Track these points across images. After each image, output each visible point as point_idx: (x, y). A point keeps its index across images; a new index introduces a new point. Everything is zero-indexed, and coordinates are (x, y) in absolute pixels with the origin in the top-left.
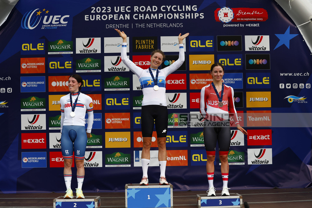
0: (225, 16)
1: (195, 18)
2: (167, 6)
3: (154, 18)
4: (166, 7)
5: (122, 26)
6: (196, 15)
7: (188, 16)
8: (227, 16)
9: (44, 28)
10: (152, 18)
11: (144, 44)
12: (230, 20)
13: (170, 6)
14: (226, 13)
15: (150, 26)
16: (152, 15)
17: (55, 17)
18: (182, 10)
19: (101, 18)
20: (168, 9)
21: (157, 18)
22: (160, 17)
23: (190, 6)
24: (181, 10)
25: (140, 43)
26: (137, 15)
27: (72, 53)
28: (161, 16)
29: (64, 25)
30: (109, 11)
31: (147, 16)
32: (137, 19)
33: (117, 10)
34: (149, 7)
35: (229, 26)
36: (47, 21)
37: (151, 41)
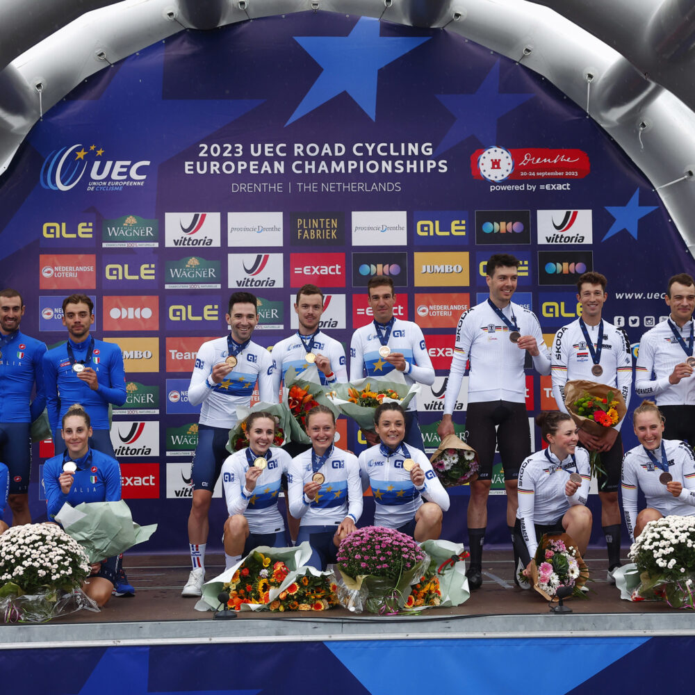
0: (493, 168)
1: (429, 171)
2: (367, 145)
3: (338, 170)
4: (364, 145)
5: (267, 186)
6: (431, 165)
7: (412, 166)
8: (499, 168)
9: (92, 189)
10: (333, 171)
11: (315, 229)
12: (505, 176)
13: (373, 145)
14: (496, 160)
15: (329, 188)
16: (334, 164)
17: (119, 163)
18: (400, 153)
19: (220, 169)
20: (368, 151)
21: (343, 171)
22: (350, 168)
23: (417, 145)
24: (397, 154)
25: (307, 225)
26: (300, 162)
27: (156, 245)
28: (352, 165)
29: (139, 183)
30: (238, 153)
31: (323, 166)
32: (300, 172)
33: (256, 151)
34: (326, 146)
35: (504, 188)
36: (100, 172)
37: (330, 221)
